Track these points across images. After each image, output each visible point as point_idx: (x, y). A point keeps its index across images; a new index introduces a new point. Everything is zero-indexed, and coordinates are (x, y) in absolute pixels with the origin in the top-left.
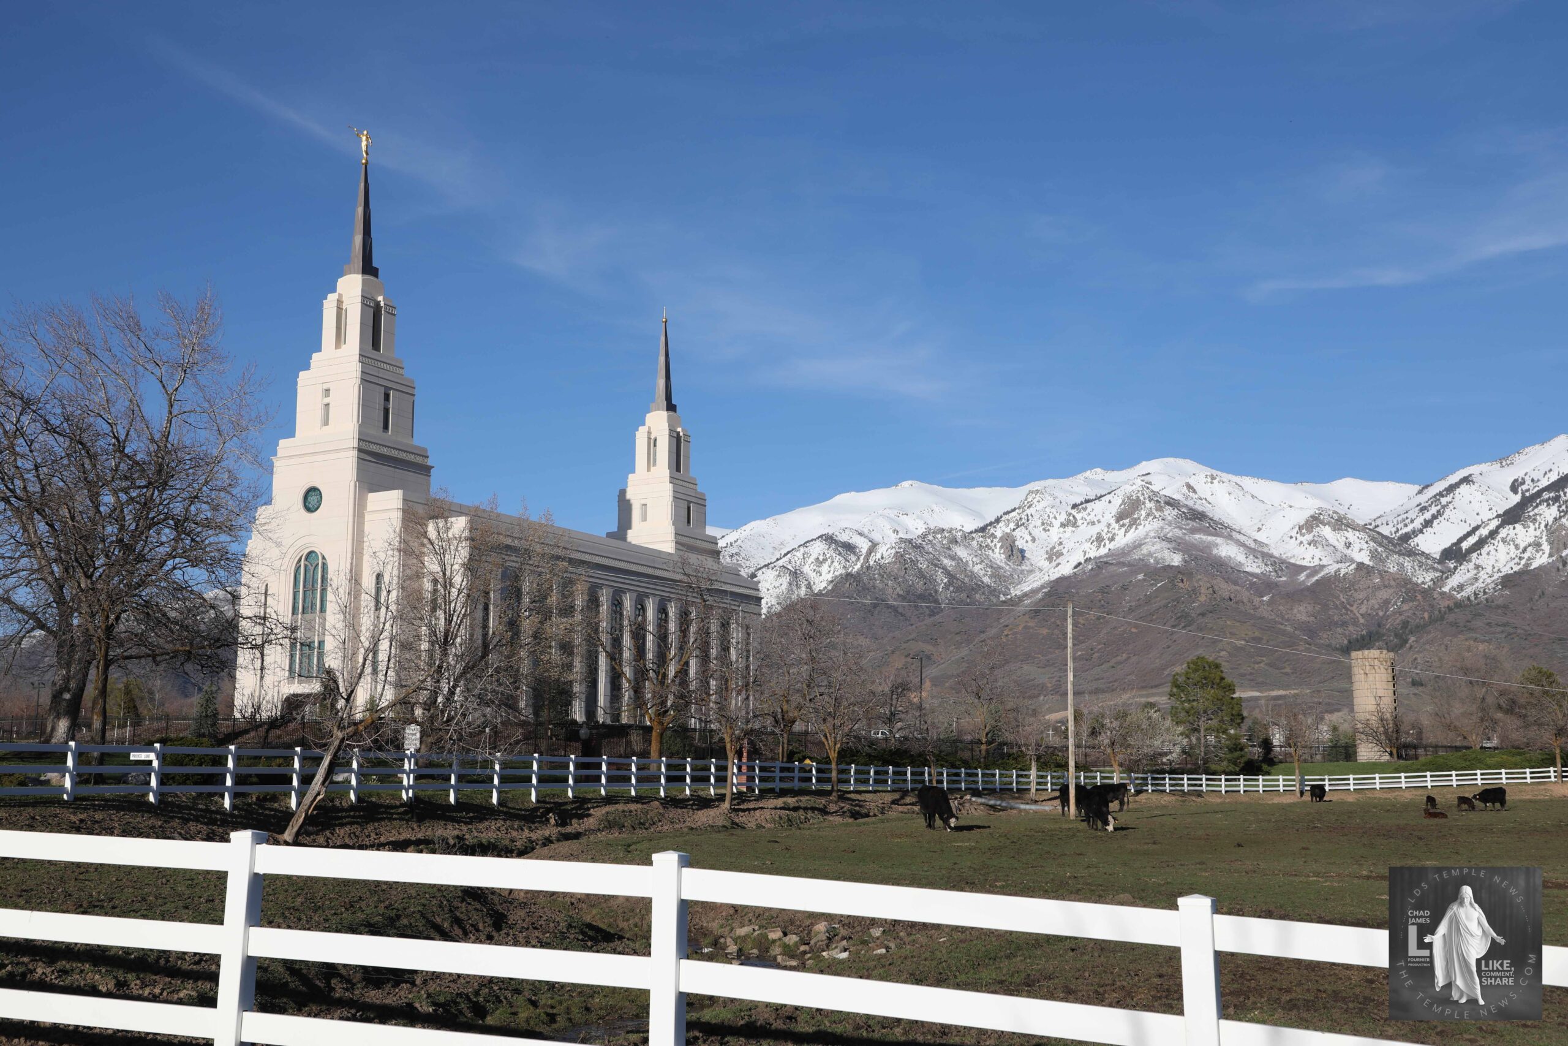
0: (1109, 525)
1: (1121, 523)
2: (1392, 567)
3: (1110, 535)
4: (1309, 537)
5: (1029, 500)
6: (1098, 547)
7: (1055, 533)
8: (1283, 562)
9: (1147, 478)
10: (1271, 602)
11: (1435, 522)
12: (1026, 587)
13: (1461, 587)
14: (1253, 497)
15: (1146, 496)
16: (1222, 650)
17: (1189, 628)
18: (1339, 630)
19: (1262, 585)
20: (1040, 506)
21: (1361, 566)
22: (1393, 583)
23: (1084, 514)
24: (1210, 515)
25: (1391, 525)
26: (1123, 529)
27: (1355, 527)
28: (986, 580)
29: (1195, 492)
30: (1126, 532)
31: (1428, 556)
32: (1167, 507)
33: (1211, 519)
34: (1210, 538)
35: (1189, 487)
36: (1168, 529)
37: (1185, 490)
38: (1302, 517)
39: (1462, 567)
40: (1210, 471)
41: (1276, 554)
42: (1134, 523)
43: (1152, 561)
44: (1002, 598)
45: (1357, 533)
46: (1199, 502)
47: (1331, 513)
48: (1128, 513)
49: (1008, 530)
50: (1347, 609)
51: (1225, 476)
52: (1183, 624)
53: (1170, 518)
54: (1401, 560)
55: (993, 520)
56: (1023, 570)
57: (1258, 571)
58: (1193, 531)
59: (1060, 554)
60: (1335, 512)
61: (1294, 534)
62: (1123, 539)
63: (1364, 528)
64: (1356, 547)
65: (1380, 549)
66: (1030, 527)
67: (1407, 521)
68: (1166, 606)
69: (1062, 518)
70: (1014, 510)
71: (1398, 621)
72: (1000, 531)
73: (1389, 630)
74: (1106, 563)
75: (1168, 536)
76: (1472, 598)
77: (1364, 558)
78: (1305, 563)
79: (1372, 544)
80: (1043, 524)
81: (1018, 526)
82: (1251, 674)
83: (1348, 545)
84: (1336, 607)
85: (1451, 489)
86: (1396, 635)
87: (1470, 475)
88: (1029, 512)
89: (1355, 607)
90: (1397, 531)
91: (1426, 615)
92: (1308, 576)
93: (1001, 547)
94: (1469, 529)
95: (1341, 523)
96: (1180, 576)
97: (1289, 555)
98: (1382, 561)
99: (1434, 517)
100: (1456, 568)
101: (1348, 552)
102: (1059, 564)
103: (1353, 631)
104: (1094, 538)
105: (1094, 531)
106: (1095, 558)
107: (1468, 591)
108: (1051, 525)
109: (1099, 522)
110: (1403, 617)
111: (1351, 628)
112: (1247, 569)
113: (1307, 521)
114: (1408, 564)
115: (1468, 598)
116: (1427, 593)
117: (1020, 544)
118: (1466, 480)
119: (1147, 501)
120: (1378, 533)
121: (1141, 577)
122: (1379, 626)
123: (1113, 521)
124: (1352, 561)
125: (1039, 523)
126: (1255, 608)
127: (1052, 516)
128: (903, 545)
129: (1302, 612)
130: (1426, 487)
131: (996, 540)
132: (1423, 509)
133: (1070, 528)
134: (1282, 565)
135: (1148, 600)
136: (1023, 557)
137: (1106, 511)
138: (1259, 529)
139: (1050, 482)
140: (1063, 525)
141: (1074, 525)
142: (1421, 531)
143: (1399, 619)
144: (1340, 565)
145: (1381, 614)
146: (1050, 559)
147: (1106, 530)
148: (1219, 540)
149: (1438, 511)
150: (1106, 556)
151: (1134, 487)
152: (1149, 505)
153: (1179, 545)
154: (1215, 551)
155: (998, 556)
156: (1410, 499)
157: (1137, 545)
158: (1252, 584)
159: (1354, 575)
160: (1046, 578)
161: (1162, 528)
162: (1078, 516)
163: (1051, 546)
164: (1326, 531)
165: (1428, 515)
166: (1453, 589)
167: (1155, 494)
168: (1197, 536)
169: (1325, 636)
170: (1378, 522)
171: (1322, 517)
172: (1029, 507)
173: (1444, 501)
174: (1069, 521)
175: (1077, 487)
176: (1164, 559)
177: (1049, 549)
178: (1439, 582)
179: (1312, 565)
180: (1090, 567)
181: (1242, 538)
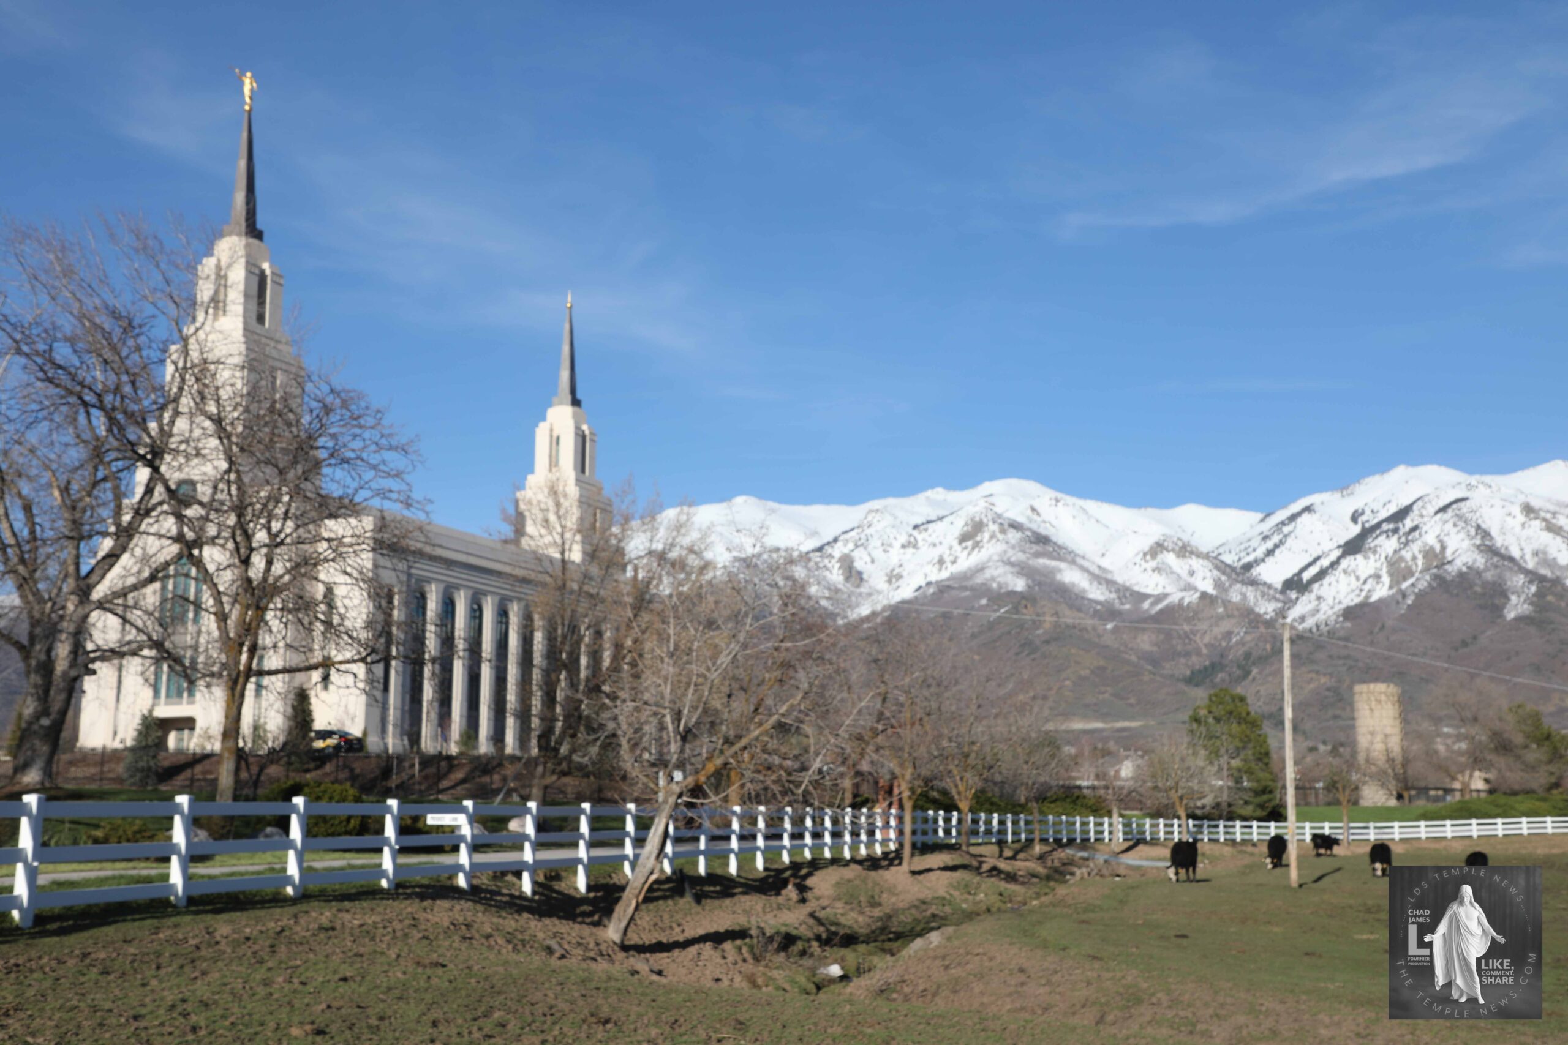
0: (951, 548)
1: (964, 545)
2: (1235, 596)
3: (952, 558)
4: (1153, 564)
5: (870, 518)
6: (940, 570)
7: (895, 555)
8: (1127, 589)
9: (990, 500)
10: (1116, 630)
11: (1277, 552)
12: (865, 611)
13: (1303, 619)
14: (1097, 521)
15: (990, 517)
16: (1068, 679)
17: (1033, 656)
18: (1182, 660)
19: (1108, 612)
20: (881, 525)
21: (1204, 595)
22: (1236, 613)
23: (924, 535)
24: (1054, 539)
25: (1233, 553)
26: (966, 552)
27: (1199, 555)
28: (824, 603)
29: (1038, 514)
30: (969, 554)
31: (1270, 587)
32: (1012, 530)
33: (1055, 544)
34: (1053, 563)
35: (1033, 509)
36: (1011, 552)
37: (1029, 512)
38: (1146, 544)
39: (1304, 598)
40: (1053, 494)
41: (1120, 579)
42: (977, 545)
43: (995, 585)
44: (840, 622)
45: (1201, 561)
46: (1043, 525)
47: (1175, 539)
48: (971, 535)
49: (846, 551)
50: (1190, 640)
51: (1070, 500)
52: (1026, 652)
53: (1013, 542)
54: (1244, 589)
55: (830, 539)
56: (860, 594)
57: (1101, 598)
58: (1037, 555)
59: (899, 577)
60: (1179, 539)
61: (1138, 559)
62: (966, 561)
63: (1207, 556)
64: (1199, 575)
65: (1224, 578)
66: (870, 548)
67: (1250, 550)
68: (1009, 633)
69: (903, 539)
70: (852, 530)
71: (1240, 652)
72: (838, 551)
73: (1231, 661)
74: (949, 587)
75: (1013, 559)
76: (1314, 630)
77: (1208, 587)
78: (1148, 591)
79: (1216, 573)
80: (883, 544)
81: (857, 546)
82: (1095, 704)
83: (1192, 573)
84: (1180, 637)
85: (1293, 518)
86: (1239, 666)
87: (1312, 505)
88: (868, 531)
89: (1199, 635)
90: (1240, 560)
91: (1268, 647)
92: (1153, 604)
93: (840, 568)
94: (1310, 559)
95: (1185, 550)
96: (1024, 602)
97: (1133, 581)
98: (1226, 590)
99: (1276, 546)
100: (1297, 599)
101: (1192, 580)
102: (898, 587)
103: (1197, 662)
104: (936, 560)
105: (935, 553)
106: (937, 582)
107: (1310, 623)
108: (890, 545)
109: (941, 543)
110: (1245, 648)
111: (1194, 659)
112: (1091, 596)
113: (1151, 548)
114: (1251, 593)
115: (1310, 630)
116: (1270, 624)
117: (858, 565)
118: (1308, 509)
119: (990, 523)
120: (1222, 562)
121: (984, 602)
122: (1222, 656)
123: (955, 543)
124: (1196, 589)
125: (879, 543)
126: (1099, 636)
127: (892, 536)
128: (737, 564)
129: (1145, 642)
130: (1268, 515)
131: (834, 561)
132: (1266, 538)
133: (911, 550)
134: (1126, 592)
135: (991, 626)
136: (862, 579)
137: (948, 532)
138: (1103, 555)
139: (891, 501)
140: (903, 546)
141: (915, 546)
142: (1263, 560)
143: (1241, 651)
144: (1183, 594)
145: (1224, 644)
146: (890, 581)
147: (948, 552)
148: (1063, 565)
149: (1281, 541)
150: (948, 579)
151: (977, 509)
152: (993, 527)
153: (1022, 570)
154: (1059, 577)
155: (836, 576)
156: (1252, 527)
157: (980, 569)
158: (1096, 612)
159: (1198, 604)
160: (885, 602)
161: (1005, 552)
162: (919, 537)
163: (890, 568)
164: (1170, 558)
165: (1270, 544)
166: (1294, 620)
167: (999, 516)
168: (1042, 561)
169: (1167, 665)
170: (1221, 550)
171: (1166, 544)
172: (869, 526)
173: (1286, 530)
174: (909, 542)
175: (919, 506)
176: (1007, 584)
177: (888, 571)
178: (1281, 613)
179: (1156, 592)
180: (931, 590)
181: (1086, 564)
